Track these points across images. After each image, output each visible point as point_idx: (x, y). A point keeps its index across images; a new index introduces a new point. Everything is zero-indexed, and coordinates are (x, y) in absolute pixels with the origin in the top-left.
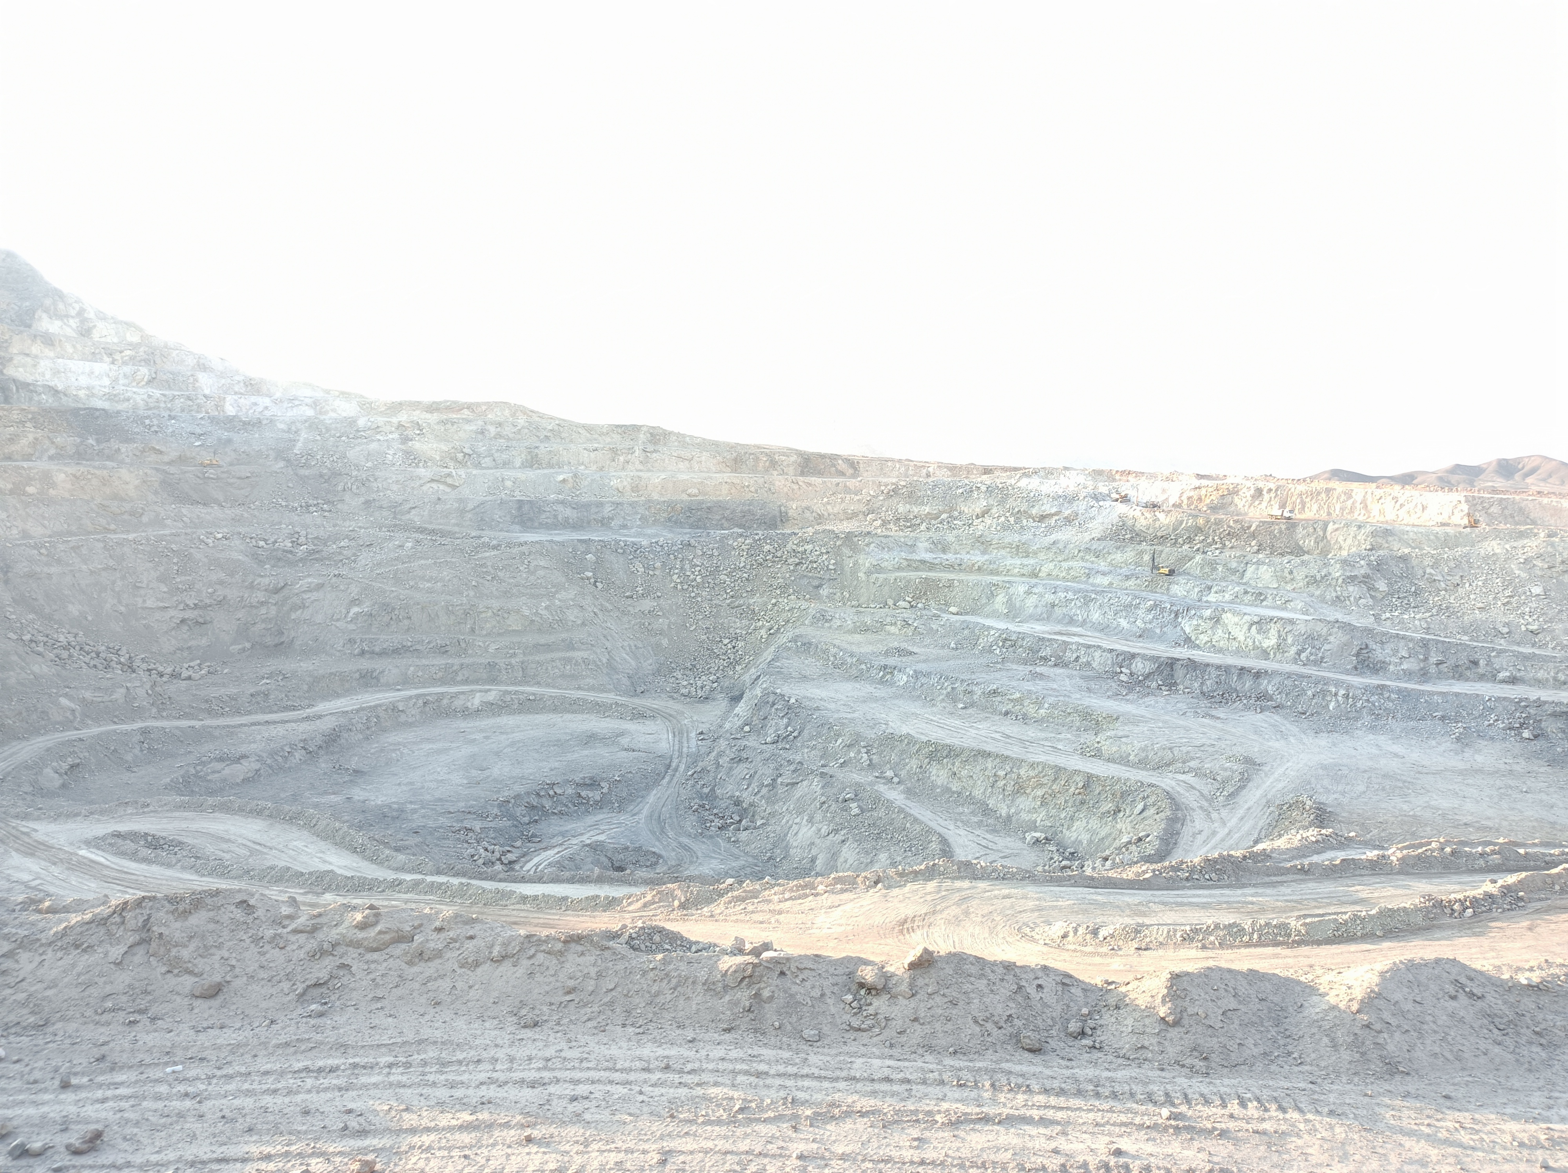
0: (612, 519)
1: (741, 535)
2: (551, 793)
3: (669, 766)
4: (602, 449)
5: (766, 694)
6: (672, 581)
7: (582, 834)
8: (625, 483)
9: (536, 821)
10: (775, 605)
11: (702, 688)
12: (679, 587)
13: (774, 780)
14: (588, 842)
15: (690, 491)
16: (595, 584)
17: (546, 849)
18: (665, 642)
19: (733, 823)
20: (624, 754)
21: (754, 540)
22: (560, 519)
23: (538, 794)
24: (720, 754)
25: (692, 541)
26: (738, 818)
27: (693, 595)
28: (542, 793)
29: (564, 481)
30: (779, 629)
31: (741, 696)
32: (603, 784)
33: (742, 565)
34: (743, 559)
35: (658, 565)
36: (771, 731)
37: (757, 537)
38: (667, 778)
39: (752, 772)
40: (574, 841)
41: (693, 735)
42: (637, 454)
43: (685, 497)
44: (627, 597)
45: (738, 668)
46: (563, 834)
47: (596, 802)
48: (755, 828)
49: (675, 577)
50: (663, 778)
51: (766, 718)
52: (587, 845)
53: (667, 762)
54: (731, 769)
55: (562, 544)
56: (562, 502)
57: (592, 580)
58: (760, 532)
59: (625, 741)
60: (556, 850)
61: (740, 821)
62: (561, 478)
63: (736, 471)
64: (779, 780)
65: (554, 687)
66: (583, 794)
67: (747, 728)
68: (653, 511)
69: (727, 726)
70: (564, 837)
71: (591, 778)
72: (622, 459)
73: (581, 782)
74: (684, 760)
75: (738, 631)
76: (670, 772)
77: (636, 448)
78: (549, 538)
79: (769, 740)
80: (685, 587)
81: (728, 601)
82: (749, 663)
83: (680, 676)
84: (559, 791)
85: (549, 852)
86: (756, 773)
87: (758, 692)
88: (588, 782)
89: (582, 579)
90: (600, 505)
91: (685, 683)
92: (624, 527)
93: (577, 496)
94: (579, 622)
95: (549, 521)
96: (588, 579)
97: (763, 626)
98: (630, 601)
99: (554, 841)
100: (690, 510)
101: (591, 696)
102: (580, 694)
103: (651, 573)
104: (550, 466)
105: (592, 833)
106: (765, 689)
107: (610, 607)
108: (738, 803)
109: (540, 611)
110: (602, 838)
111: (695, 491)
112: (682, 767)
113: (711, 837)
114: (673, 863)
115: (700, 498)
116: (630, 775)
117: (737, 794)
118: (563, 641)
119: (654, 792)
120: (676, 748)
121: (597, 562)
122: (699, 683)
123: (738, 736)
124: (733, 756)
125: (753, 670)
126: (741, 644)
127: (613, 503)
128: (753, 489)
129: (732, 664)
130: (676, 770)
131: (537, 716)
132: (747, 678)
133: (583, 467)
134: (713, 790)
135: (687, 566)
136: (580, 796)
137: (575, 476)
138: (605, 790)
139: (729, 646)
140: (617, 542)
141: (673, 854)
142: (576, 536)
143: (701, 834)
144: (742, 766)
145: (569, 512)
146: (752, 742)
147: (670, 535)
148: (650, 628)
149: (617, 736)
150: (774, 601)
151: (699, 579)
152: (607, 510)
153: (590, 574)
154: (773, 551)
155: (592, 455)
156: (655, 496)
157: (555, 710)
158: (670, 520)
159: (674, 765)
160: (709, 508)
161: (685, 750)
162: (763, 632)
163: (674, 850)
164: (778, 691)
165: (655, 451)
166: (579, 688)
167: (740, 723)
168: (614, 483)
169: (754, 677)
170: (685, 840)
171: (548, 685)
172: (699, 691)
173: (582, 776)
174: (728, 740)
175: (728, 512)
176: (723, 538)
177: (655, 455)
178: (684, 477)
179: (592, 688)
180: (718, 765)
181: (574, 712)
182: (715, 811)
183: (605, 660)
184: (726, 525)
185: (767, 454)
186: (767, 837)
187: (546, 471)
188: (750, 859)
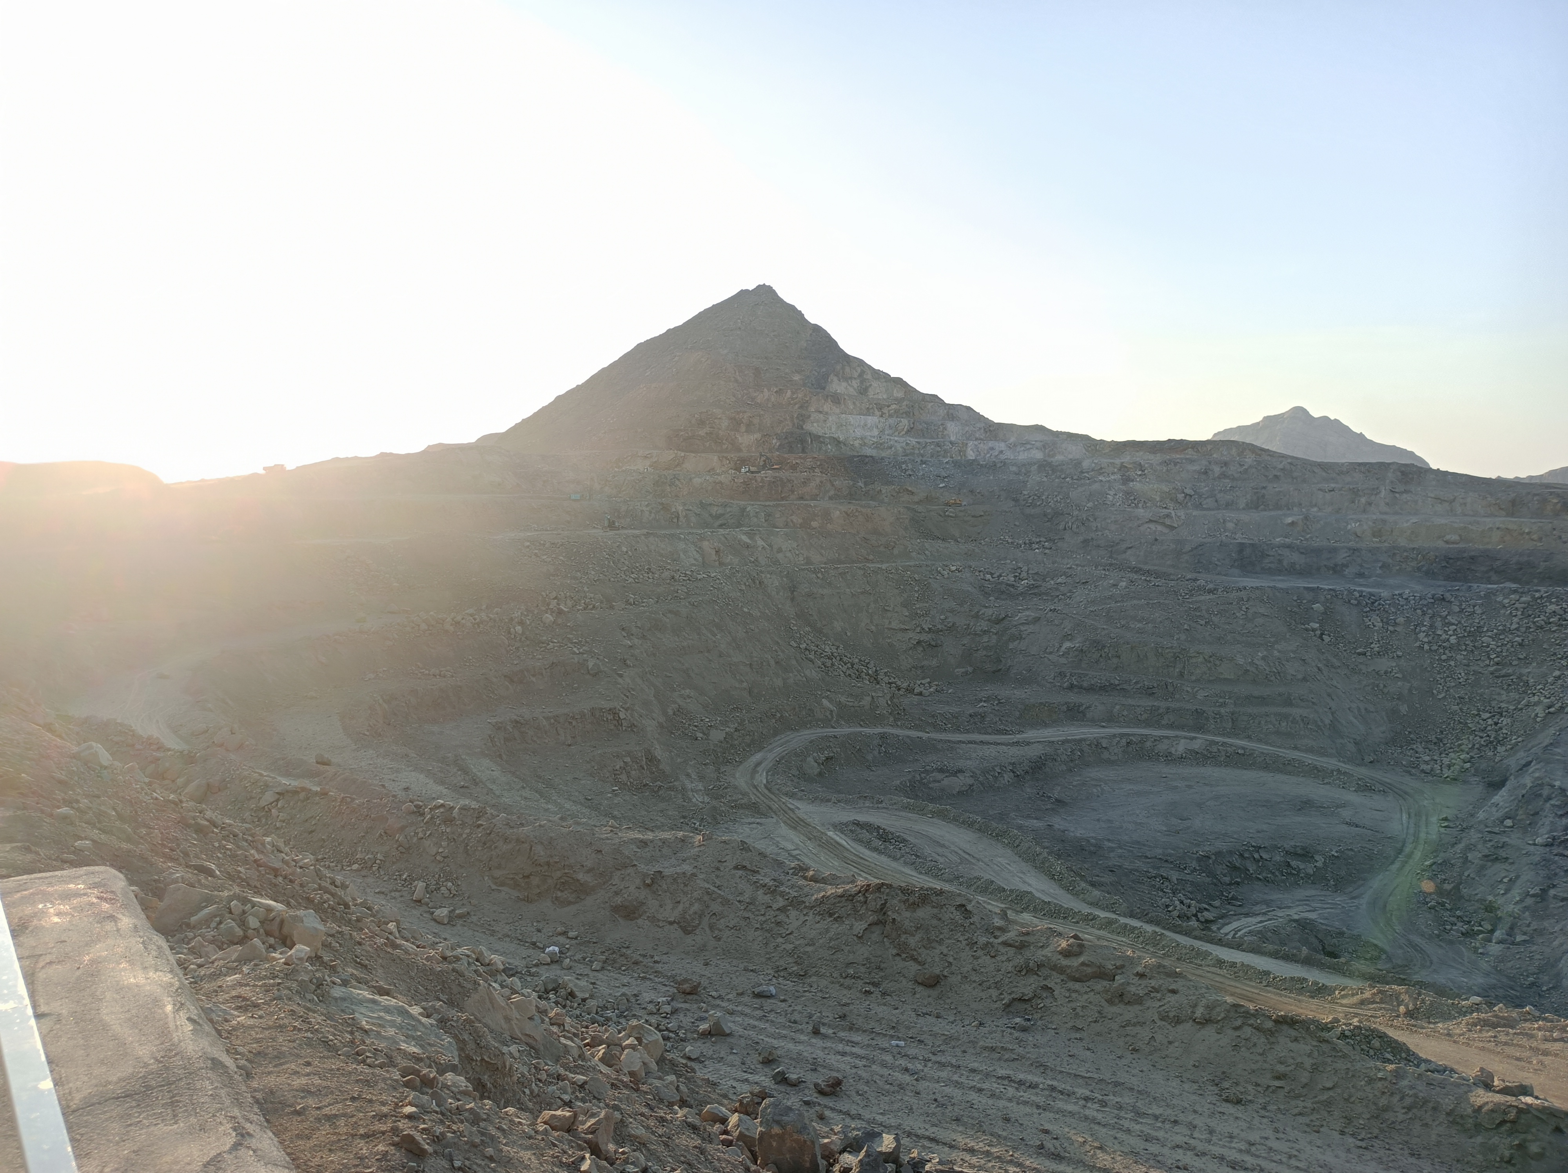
0: (1347, 566)
1: (1515, 591)
2: (1256, 856)
3: (1400, 851)
4: (1340, 490)
5: (1539, 785)
6: (1417, 639)
7: (1289, 907)
8: (1365, 527)
9: (1238, 883)
10: (1559, 678)
11: (1449, 766)
12: (1426, 647)
13: (1544, 891)
14: (1296, 917)
15: (1448, 537)
16: (1321, 637)
17: (1247, 915)
18: (1404, 709)
19: (1481, 932)
20: (1345, 828)
21: (1533, 597)
22: (1285, 563)
23: (1241, 855)
24: (1469, 848)
25: (1448, 596)
26: (1490, 928)
27: (1444, 657)
28: (1246, 855)
29: (1293, 523)
30: (1562, 708)
31: (1500, 785)
32: (1317, 857)
33: (1514, 626)
34: (1515, 620)
35: (1401, 620)
36: (1543, 830)
37: (1537, 595)
38: (1397, 865)
39: (1513, 875)
40: (1280, 913)
41: (1434, 819)
42: (1382, 494)
43: (1440, 544)
44: (1359, 654)
45: (1500, 749)
46: (1268, 903)
47: (1308, 876)
48: (1513, 943)
49: (1422, 635)
50: (1393, 863)
51: (1537, 813)
52: (1295, 921)
53: (1399, 845)
54: (1483, 868)
55: (1286, 591)
56: (1289, 547)
57: (1318, 632)
58: (1543, 589)
59: (1346, 814)
60: (1259, 919)
61: (1492, 931)
62: (1289, 520)
63: (1512, 515)
64: (1552, 892)
65: (1266, 743)
66: (1294, 863)
67: (1509, 823)
68: (1398, 558)
69: (1481, 815)
70: (1268, 906)
71: (1303, 848)
72: (1363, 500)
73: (1292, 850)
74: (1421, 847)
75: (1503, 705)
76: (1401, 858)
77: (1382, 489)
78: (1272, 584)
79: (1539, 840)
80: (1435, 647)
81: (1492, 669)
82: (1516, 744)
83: (1420, 749)
84: (1265, 856)
85: (1249, 919)
86: (1517, 877)
87: (1528, 781)
88: (1299, 851)
89: (1307, 630)
90: (1334, 550)
91: (1427, 758)
92: (1361, 575)
93: (1307, 540)
94: (1300, 676)
95: (1272, 566)
96: (1314, 630)
97: (1539, 703)
98: (1361, 659)
99: (1257, 908)
100: (1447, 559)
101: (1309, 759)
102: (1296, 754)
103: (1391, 628)
104: (1277, 507)
105: (1300, 908)
106: (1538, 778)
107: (1337, 664)
108: (1490, 908)
109: (1256, 661)
110: (1312, 916)
111: (1455, 537)
112: (1418, 855)
113: (1451, 942)
114: (1399, 962)
115: (1461, 545)
116: (1350, 853)
117: (1490, 898)
118: (1280, 695)
119: (1380, 877)
120: (1411, 831)
121: (1325, 613)
122: (1446, 761)
123: (1496, 830)
124: (1486, 852)
125: (1521, 754)
126: (1505, 721)
127: (1349, 549)
128: (1535, 537)
129: (1493, 744)
130: (1410, 856)
131: (1245, 772)
132: (1513, 763)
133: (1315, 509)
134: (1457, 888)
135: (1438, 624)
136: (1289, 865)
137: (1306, 518)
138: (1319, 864)
139: (1490, 721)
140: (1351, 592)
141: (1400, 951)
142: (1302, 583)
143: (1438, 936)
144: (1498, 866)
145: (1296, 557)
146: (1514, 839)
147: (1418, 587)
148: (1386, 690)
149: (1337, 807)
150: (1557, 673)
151: (1453, 640)
152: (1341, 557)
153: (1317, 625)
154: (1562, 612)
155: (1328, 496)
156: (1403, 542)
157: (1266, 767)
158: (1419, 569)
159: (1407, 850)
160: (1472, 558)
161: (1423, 835)
162: (1539, 710)
163: (1401, 947)
164: (1557, 783)
165: (1406, 491)
166: (1296, 748)
167: (1500, 814)
168: (1352, 526)
169: (1523, 762)
170: (1417, 939)
171: (1260, 741)
172: (1445, 770)
173: (1292, 843)
174: (1480, 832)
175: (1498, 563)
176: (1489, 595)
177: (1405, 496)
178: (1442, 521)
179: (1310, 750)
180: (1466, 860)
181: (1289, 773)
182: (1458, 913)
183: (1327, 722)
184: (1494, 578)
185: (1558, 495)
186: (1531, 958)
187: (1272, 513)
188: (1505, 980)
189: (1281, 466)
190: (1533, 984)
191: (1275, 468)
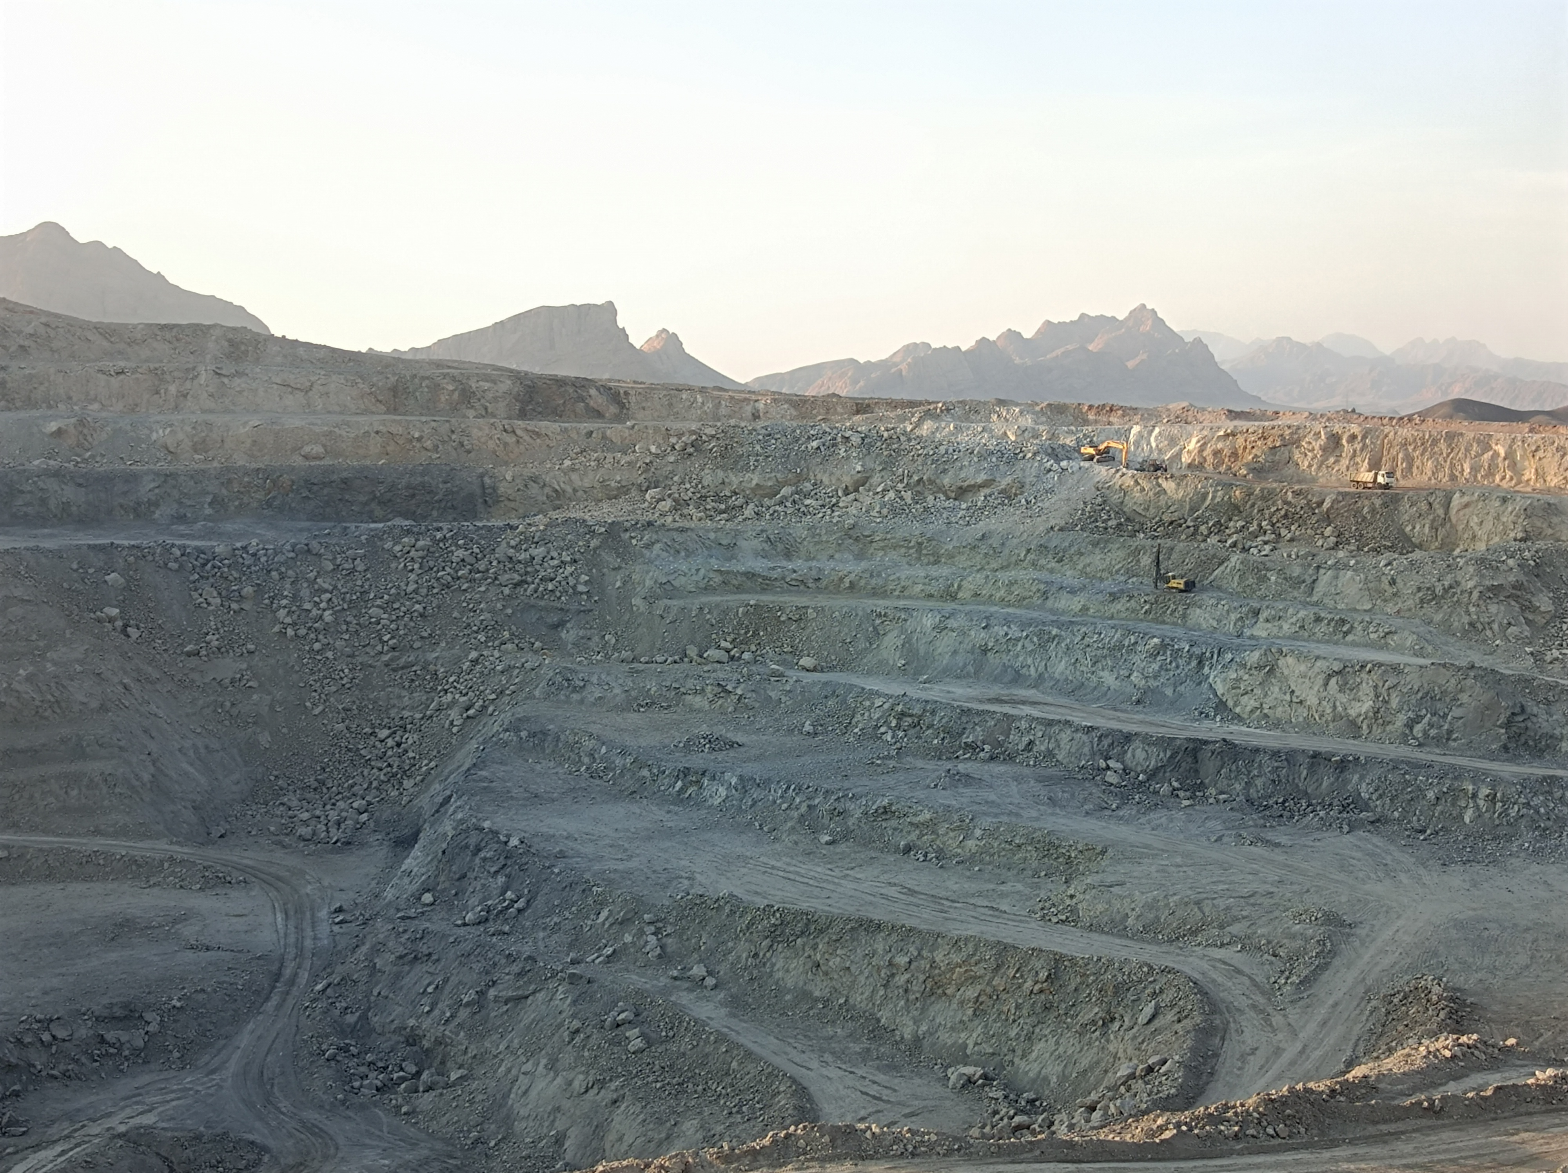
0: (157, 505)
1: (409, 532)
2: (46, 1037)
3: (277, 977)
4: (135, 371)
5: (462, 830)
6: (276, 621)
7: (109, 1115)
8: (181, 436)
9: (16, 1094)
10: (475, 662)
11: (338, 824)
12: (290, 632)
13: (481, 993)
14: (122, 1129)
15: (307, 449)
16: (124, 630)
17: (37, 1147)
18: (265, 739)
19: (403, 1079)
20: (190, 954)
21: (433, 539)
22: (52, 503)
23: (19, 1041)
24: (378, 949)
25: (314, 544)
26: (414, 1069)
27: (317, 646)
28: (27, 1039)
29: (59, 432)
30: (484, 707)
31: (413, 839)
32: (148, 1016)
33: (412, 587)
34: (413, 577)
35: (248, 590)
36: (474, 901)
37: (439, 535)
38: (275, 1000)
39: (439, 979)
40: (95, 1129)
41: (323, 914)
42: (202, 379)
43: (297, 461)
44: (189, 654)
45: (407, 783)
46: (70, 1117)
47: (136, 1052)
48: (447, 1086)
49: (282, 613)
50: (268, 999)
51: (464, 876)
52: (120, 1136)
53: (274, 968)
54: (398, 976)
55: (58, 554)
56: (57, 474)
57: (119, 623)
58: (445, 526)
59: (189, 931)
60: (58, 1149)
61: (418, 1074)
62: (53, 426)
63: (395, 411)
64: (492, 993)
65: (46, 832)
66: (110, 1036)
67: (428, 898)
68: (236, 487)
69: (389, 894)
70: (72, 1122)
71: (125, 1006)
72: (173, 389)
73: (106, 1013)
74: (307, 964)
75: (406, 714)
76: (280, 987)
77: (201, 368)
78: (31, 544)
79: (470, 917)
80: (302, 632)
81: (386, 658)
82: (428, 773)
83: (295, 803)
84: (61, 1034)
85: (43, 1154)
86: (446, 981)
87: (448, 827)
88: (119, 1012)
89: (99, 620)
90: (133, 478)
91: (305, 816)
92: (181, 519)
93: (85, 461)
94: (94, 704)
95: (29, 510)
96: (111, 620)
97: (454, 702)
98: (194, 661)
99: (54, 1131)
100: (309, 484)
101: (121, 847)
102: (98, 843)
103: (234, 606)
104: (30, 403)
105: (128, 1112)
106: (462, 821)
107: (156, 674)
108: (413, 1040)
109: (15, 685)
110: (149, 1119)
111: (318, 449)
112: (304, 976)
113: (363, 1107)
114: (291, 1161)
115: (327, 462)
116: (201, 997)
117: (412, 1022)
118: (63, 741)
119: (251, 1026)
120: (292, 939)
121: (127, 588)
122: (333, 816)
123: (412, 912)
124: (401, 950)
125: (437, 787)
126: (411, 738)
127: (157, 474)
128: (428, 444)
129: (395, 778)
130: (292, 982)
131: (13, 889)
132: (425, 803)
133: (96, 406)
134: (364, 1017)
135: (305, 593)
136: (102, 1040)
137: (81, 422)
138: (153, 1028)
139: (390, 742)
140: (167, 549)
141: (290, 1143)
142: (85, 539)
143: (343, 1102)
144: (420, 969)
145: (69, 493)
146: (436, 923)
147: (270, 534)
148: (234, 711)
149: (175, 922)
150: (474, 655)
151: (328, 616)
152: (147, 488)
153: (115, 612)
154: (472, 560)
155: (115, 382)
156: (241, 460)
157: (49, 876)
158: (269, 504)
159: (287, 972)
160: (345, 481)
161: (308, 943)
162: (454, 714)
163: (290, 1135)
164: (486, 824)
165: (238, 374)
166: (97, 832)
167: (414, 887)
168: (159, 434)
169: (439, 799)
170: (312, 1116)
171: (34, 829)
172: (333, 830)
173: (105, 1001)
174: (390, 920)
175: (382, 488)
176: (375, 538)
177: (237, 381)
178: (297, 422)
179: (122, 832)
180: (373, 970)
181: (88, 879)
182: (369, 1057)
183: (146, 777)
184: (379, 512)
185: (454, 379)
186: (471, 1102)
187: (23, 414)
188: (439, 1146)
189: (29, 330)
190: (477, 1141)
191: (19, 333)
